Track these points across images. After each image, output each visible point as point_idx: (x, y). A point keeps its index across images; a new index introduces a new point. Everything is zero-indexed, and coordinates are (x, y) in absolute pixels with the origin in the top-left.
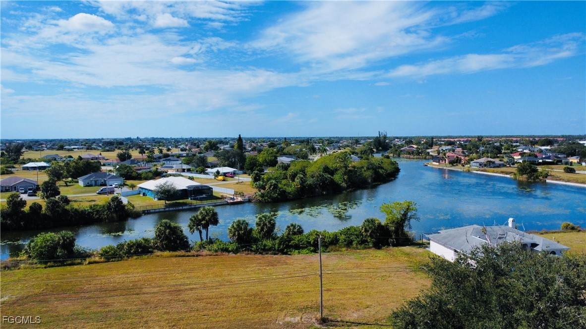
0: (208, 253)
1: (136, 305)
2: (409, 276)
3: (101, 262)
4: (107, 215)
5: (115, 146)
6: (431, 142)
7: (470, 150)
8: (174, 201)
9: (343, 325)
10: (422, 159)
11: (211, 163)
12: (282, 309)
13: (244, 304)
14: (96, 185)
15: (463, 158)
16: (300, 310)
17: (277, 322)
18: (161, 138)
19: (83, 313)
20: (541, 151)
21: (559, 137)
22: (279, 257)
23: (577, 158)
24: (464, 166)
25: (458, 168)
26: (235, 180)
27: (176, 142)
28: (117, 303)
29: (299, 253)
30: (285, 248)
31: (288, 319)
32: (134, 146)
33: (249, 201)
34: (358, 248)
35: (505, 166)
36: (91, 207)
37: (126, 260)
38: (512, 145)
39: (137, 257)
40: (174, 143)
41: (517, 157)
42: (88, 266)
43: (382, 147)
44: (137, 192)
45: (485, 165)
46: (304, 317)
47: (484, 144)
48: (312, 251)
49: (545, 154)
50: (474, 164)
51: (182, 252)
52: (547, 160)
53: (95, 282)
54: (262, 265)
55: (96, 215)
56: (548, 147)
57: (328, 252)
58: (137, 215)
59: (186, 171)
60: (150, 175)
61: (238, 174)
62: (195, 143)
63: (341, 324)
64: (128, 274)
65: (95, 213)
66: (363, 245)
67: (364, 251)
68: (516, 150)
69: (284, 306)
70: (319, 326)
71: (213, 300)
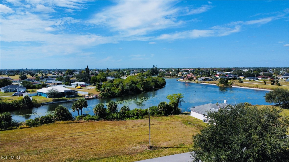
0: (84, 121)
1: (53, 146)
2: (184, 127)
3: (27, 128)
4: (22, 105)
5: (15, 73)
6: (178, 71)
7: (196, 74)
8: (57, 98)
9: (160, 149)
10: (175, 78)
11: (72, 80)
12: (129, 144)
13: (110, 143)
14: (11, 92)
15: (194, 77)
16: (139, 143)
17: (129, 149)
19: (26, 151)
20: (227, 74)
21: (233, 68)
22: (120, 121)
23: (243, 77)
24: (195, 81)
25: (193, 82)
26: (87, 88)
28: (44, 146)
29: (130, 119)
30: (123, 117)
31: (134, 148)
32: (26, 73)
33: (96, 98)
34: (157, 116)
35: (213, 80)
36: (13, 102)
37: (41, 126)
38: (214, 72)
39: (46, 124)
40: (48, 71)
41: (217, 77)
42: (21, 130)
43: (155, 73)
44: (36, 94)
45: (205, 80)
46: (141, 146)
47: (202, 71)
48: (136, 118)
49: (229, 75)
50: (199, 80)
51: (70, 121)
52: (230, 78)
53: (27, 137)
54: (113, 125)
55: (16, 106)
56: (230, 73)
57: (144, 118)
59: (59, 84)
60: (40, 86)
61: (87, 85)
63: (159, 148)
64: (44, 132)
65: (15, 105)
66: (160, 115)
67: (161, 117)
68: (216, 74)
69: (130, 142)
70: (149, 150)
71: (94, 141)
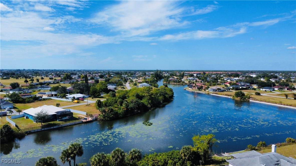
5: (10, 75)
8: (48, 123)
11: (69, 90)
15: (204, 86)
18: (37, 70)
23: (256, 85)
24: (205, 90)
25: (202, 92)
26: (85, 102)
27: (46, 73)
32: (22, 76)
33: (96, 120)
41: (228, 85)
43: (159, 78)
44: (22, 116)
45: (216, 91)
50: (210, 90)
52: (243, 87)
56: (238, 78)
58: (21, 136)
59: (54, 95)
61: (86, 98)
62: (58, 73)
